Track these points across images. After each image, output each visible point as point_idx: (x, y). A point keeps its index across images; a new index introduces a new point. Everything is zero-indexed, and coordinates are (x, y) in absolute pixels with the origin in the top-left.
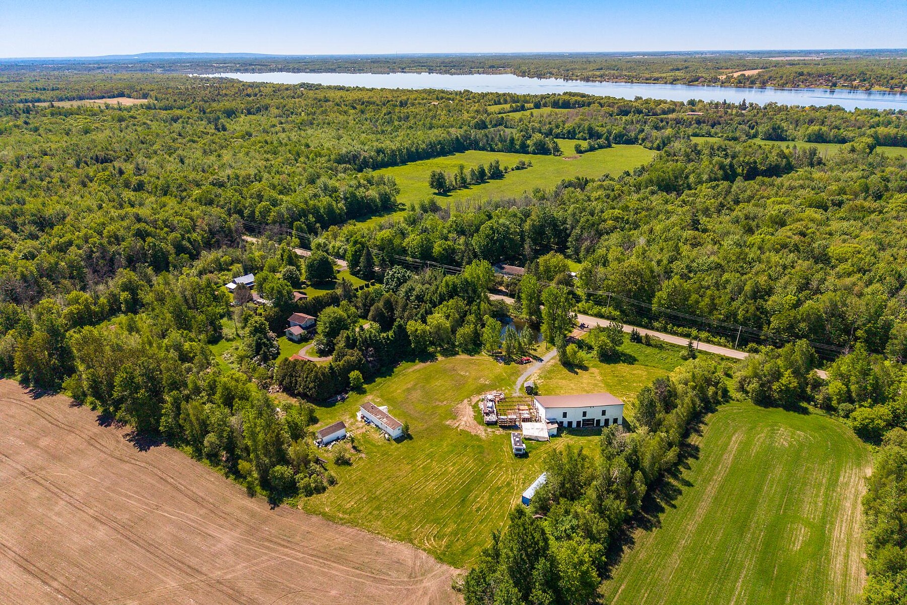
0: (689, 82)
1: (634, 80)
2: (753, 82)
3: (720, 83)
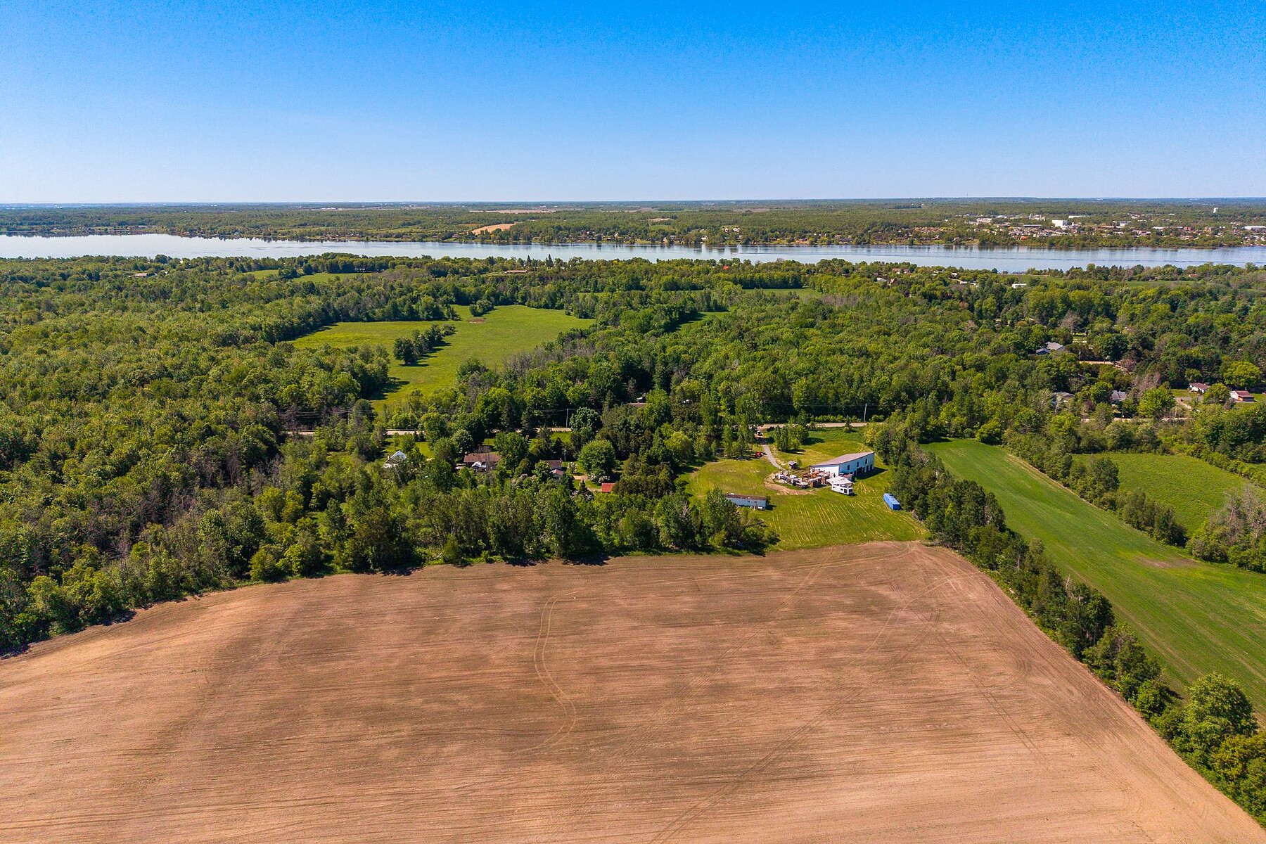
0: (443, 239)
1: (369, 237)
2: (516, 238)
3: (480, 240)
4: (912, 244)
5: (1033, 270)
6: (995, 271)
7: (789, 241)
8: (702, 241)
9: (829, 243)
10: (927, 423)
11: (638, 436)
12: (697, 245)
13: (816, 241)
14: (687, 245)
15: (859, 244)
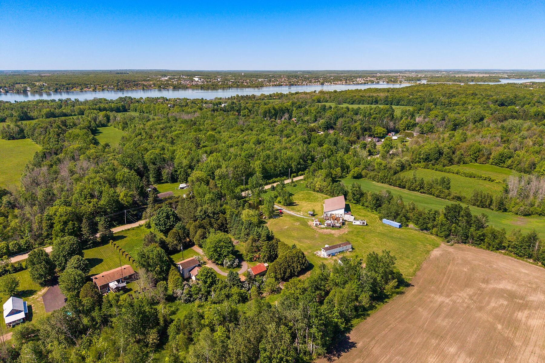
4: (143, 89)
5: (217, 98)
6: (203, 99)
7: (81, 89)
8: (27, 90)
9: (103, 90)
10: (332, 174)
11: (217, 220)
12: (25, 92)
13: (95, 89)
14: (18, 92)
15: (118, 90)
